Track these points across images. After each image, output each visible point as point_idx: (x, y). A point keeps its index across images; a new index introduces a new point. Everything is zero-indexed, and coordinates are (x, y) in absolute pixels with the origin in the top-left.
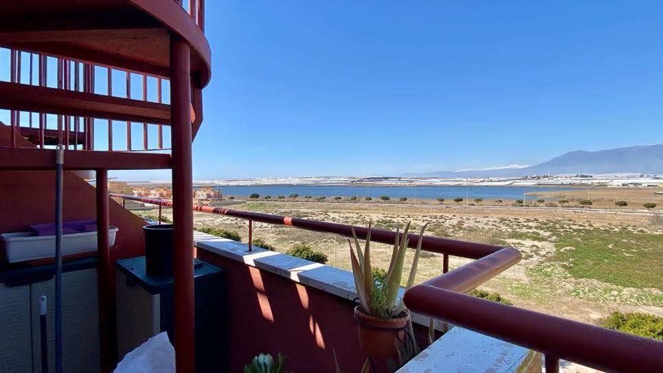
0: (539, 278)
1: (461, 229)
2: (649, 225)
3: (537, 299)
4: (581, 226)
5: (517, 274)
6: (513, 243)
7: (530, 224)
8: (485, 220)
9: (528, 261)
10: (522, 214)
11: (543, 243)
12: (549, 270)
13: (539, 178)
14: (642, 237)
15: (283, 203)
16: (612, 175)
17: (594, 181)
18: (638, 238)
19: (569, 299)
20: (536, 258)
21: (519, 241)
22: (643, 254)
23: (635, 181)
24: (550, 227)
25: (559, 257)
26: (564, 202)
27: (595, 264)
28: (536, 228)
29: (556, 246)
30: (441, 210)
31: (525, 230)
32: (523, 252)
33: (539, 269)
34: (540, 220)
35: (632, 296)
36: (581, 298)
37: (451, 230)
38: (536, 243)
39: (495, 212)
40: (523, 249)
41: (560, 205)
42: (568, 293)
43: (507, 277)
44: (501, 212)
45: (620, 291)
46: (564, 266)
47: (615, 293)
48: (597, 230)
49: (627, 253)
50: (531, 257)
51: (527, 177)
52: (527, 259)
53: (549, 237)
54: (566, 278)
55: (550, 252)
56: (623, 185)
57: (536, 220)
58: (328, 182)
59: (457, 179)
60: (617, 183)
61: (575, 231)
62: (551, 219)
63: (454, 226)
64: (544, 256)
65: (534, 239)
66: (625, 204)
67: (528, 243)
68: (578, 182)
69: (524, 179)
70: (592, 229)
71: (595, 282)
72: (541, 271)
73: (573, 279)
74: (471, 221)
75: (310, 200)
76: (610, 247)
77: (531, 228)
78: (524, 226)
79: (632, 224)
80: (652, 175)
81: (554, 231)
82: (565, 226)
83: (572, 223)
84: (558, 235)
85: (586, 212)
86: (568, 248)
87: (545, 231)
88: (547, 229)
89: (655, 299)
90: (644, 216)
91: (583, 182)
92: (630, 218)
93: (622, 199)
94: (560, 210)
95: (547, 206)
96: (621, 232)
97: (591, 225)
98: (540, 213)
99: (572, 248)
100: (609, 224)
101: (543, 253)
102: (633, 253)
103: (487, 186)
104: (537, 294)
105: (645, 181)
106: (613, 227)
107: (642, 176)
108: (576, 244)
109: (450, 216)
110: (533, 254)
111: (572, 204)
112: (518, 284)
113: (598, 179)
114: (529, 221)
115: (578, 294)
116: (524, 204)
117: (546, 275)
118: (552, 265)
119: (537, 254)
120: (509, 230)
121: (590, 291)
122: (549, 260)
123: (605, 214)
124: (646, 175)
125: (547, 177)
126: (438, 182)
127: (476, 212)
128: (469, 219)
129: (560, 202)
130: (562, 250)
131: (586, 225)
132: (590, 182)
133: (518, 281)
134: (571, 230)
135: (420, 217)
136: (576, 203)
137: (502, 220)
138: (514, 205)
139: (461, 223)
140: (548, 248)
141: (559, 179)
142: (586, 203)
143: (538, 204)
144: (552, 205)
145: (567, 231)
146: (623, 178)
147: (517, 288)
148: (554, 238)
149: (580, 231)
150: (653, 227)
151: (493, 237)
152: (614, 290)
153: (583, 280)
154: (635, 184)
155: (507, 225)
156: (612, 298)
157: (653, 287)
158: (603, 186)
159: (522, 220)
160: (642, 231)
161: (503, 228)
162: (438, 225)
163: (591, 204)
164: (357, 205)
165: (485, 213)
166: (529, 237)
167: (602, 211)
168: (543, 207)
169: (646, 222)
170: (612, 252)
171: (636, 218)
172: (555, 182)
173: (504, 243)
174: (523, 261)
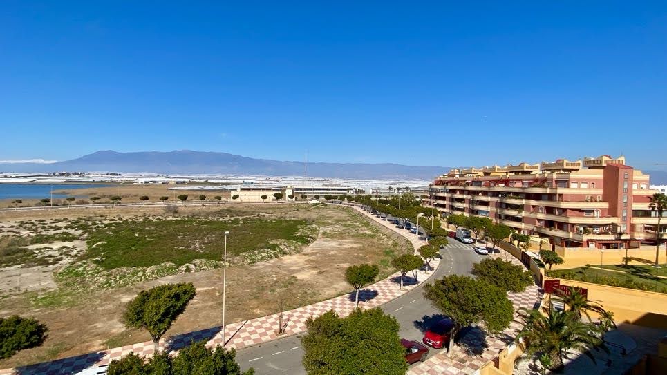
0: (69, 280)
2: (164, 214)
3: (68, 303)
4: (112, 220)
5: (43, 283)
6: (37, 249)
7: (59, 224)
9: (57, 265)
10: (49, 216)
11: (75, 242)
12: (81, 269)
13: (68, 175)
14: (161, 224)
16: (137, 174)
17: (123, 179)
18: (156, 225)
19: (102, 292)
20: (66, 260)
21: (47, 245)
22: (159, 237)
23: (154, 179)
24: (81, 225)
25: (91, 253)
26: (96, 199)
27: (125, 253)
29: (88, 243)
31: (52, 232)
32: (50, 256)
33: (70, 271)
34: (71, 219)
35: (153, 273)
36: (113, 287)
38: (67, 244)
39: (12, 215)
40: (51, 253)
41: (92, 202)
42: (101, 287)
43: (29, 290)
44: (21, 215)
45: (144, 271)
46: (97, 262)
47: (140, 274)
48: (126, 222)
49: (149, 238)
50: (61, 259)
51: (54, 174)
52: (55, 263)
53: (80, 235)
54: (98, 273)
55: (81, 251)
56: (146, 182)
57: (66, 220)
60: (141, 181)
61: (106, 225)
62: (82, 216)
64: (76, 256)
65: (64, 240)
66: (146, 198)
67: (57, 245)
68: (109, 180)
69: (50, 176)
70: (121, 222)
71: (124, 269)
73: (106, 272)
76: (136, 235)
77: (59, 228)
78: (51, 227)
79: (152, 213)
80: (165, 175)
81: (85, 228)
82: (97, 222)
83: (104, 218)
84: (90, 232)
85: (116, 207)
86: (100, 243)
87: (76, 230)
88: (79, 228)
89: (168, 270)
90: (160, 207)
91: (113, 180)
92: (151, 209)
93: (145, 194)
94: (92, 207)
95: (77, 203)
96: (144, 222)
98: (70, 212)
99: (104, 242)
100: (136, 216)
101: (74, 252)
102: (153, 237)
104: (68, 297)
105: (162, 179)
106: (138, 218)
107: (158, 176)
108: (108, 238)
110: (63, 256)
111: (103, 200)
112: (45, 294)
113: (126, 177)
114: (57, 221)
115: (110, 285)
116: (51, 203)
117: (78, 275)
118: (84, 263)
119: (68, 255)
120: (31, 234)
121: (120, 279)
122: (81, 258)
123: (132, 208)
124: (161, 175)
125: (78, 174)
129: (92, 199)
130: (94, 246)
131: (116, 218)
132: (119, 179)
133: (44, 290)
134: (103, 226)
136: (108, 200)
137: (22, 224)
138: (38, 205)
140: (79, 246)
141: (91, 176)
142: (116, 199)
143: (68, 202)
144: (83, 203)
145: (98, 227)
146: (145, 177)
147: (44, 298)
148: (86, 235)
149: (110, 225)
150: (167, 215)
151: (9, 245)
152: (139, 271)
153: (115, 270)
154: (154, 182)
155: (30, 229)
156: (139, 279)
157: (167, 261)
158: (130, 183)
159: (48, 221)
160: (159, 219)
161: (24, 233)
163: (120, 199)
166: (57, 239)
167: (130, 205)
168: (73, 205)
169: (161, 211)
170: (138, 239)
171: (155, 209)
172: (84, 179)
173: (26, 250)
174: (51, 266)
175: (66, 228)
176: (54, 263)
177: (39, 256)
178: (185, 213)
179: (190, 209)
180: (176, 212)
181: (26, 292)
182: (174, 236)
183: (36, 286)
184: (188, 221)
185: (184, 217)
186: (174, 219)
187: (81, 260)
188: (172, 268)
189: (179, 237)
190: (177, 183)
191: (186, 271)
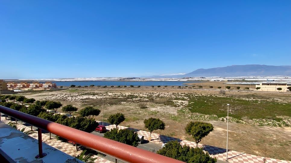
0: (181, 113)
1: (159, 97)
2: (219, 94)
4: (198, 95)
5: (174, 113)
6: (175, 102)
8: (167, 94)
9: (178, 108)
10: (180, 92)
11: (185, 101)
12: (184, 110)
13: (188, 78)
14: (217, 98)
15: (87, 89)
16: (212, 77)
17: (206, 79)
18: (214, 98)
20: (182, 106)
21: (177, 101)
22: (214, 104)
25: (189, 106)
26: (194, 87)
27: (199, 108)
29: (189, 102)
30: (153, 91)
31: (180, 97)
32: (178, 104)
33: (181, 111)
34: (186, 93)
35: (208, 118)
36: (193, 119)
37: (155, 98)
39: (171, 91)
40: (178, 103)
42: (189, 118)
44: (173, 91)
45: (204, 116)
46: (189, 109)
48: (203, 96)
49: (210, 103)
50: (180, 106)
51: (184, 78)
53: (187, 99)
54: (189, 113)
55: (186, 104)
56: (214, 81)
57: (184, 93)
58: (110, 79)
59: (161, 79)
60: (212, 80)
61: (196, 97)
62: (189, 92)
63: (156, 96)
64: (184, 106)
65: (182, 100)
66: (212, 87)
67: (180, 101)
68: (201, 80)
71: (198, 113)
73: (191, 113)
74: (163, 94)
75: (100, 87)
76: (205, 102)
77: (182, 96)
78: (180, 95)
79: (214, 94)
80: (223, 77)
81: (189, 97)
82: (193, 95)
83: (196, 94)
84: (190, 98)
85: (201, 90)
86: (192, 103)
87: (186, 97)
89: (214, 118)
90: (217, 91)
91: (202, 80)
93: (212, 85)
94: (193, 89)
96: (210, 97)
97: (201, 95)
98: (186, 90)
99: (193, 103)
100: (207, 94)
102: (212, 103)
103: (171, 81)
104: (179, 119)
105: (221, 79)
107: (220, 78)
108: (195, 101)
109: (156, 92)
113: (207, 79)
114: (182, 93)
115: (192, 118)
116: (181, 87)
117: (183, 112)
118: (186, 109)
119: (182, 105)
120: (175, 97)
121: (196, 117)
125: (191, 78)
126: (154, 80)
127: (165, 91)
128: (162, 94)
129: (193, 87)
130: (190, 103)
131: (200, 94)
132: (204, 80)
133: (174, 115)
135: (145, 93)
136: (198, 87)
138: (178, 88)
139: (159, 95)
140: (186, 103)
142: (201, 87)
143: (186, 87)
144: (190, 88)
145: (193, 97)
146: (215, 78)
147: (173, 117)
148: (189, 99)
149: (197, 97)
150: (220, 95)
151: (169, 99)
153: (194, 113)
154: (218, 80)
155: (175, 95)
156: (202, 119)
157: (214, 114)
158: (208, 81)
159: (180, 93)
160: (216, 96)
161: (173, 96)
162: (151, 96)
164: (121, 89)
165: (168, 91)
166: (180, 99)
167: (206, 90)
168: (187, 89)
169: (218, 93)
170: (205, 103)
171: (215, 92)
172: (193, 79)
173: (172, 102)
174: (177, 108)
175: (184, 96)
176: (178, 107)
177: (175, 104)
178: (229, 95)
179: (231, 93)
180: (224, 94)
181: (170, 114)
182: (221, 105)
183: (172, 113)
184: (229, 98)
185: (227, 97)
186: (223, 97)
187: (186, 107)
188: (216, 118)
189: (223, 105)
190: (228, 81)
191: (222, 120)
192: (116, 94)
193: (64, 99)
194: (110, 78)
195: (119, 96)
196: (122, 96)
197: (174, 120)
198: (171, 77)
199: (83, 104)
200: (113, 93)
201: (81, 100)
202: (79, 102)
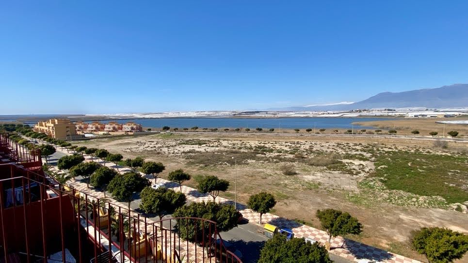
0: (366, 189)
1: (312, 152)
2: (433, 147)
3: (366, 205)
4: (390, 148)
5: (352, 187)
6: (347, 163)
7: (357, 147)
8: (327, 145)
10: (351, 141)
11: (367, 162)
12: (372, 183)
13: (360, 111)
14: (430, 158)
15: (186, 133)
16: (408, 109)
17: (396, 113)
18: (426, 157)
19: (386, 204)
20: (363, 174)
21: (351, 161)
22: (430, 170)
23: (423, 113)
24: (370, 150)
25: (377, 173)
26: (379, 131)
27: (401, 179)
28: (361, 151)
29: (375, 164)
30: (297, 138)
31: (354, 153)
32: (354, 169)
34: (363, 144)
35: (425, 202)
36: (393, 204)
37: (305, 153)
38: (362, 162)
39: (334, 139)
40: (354, 167)
41: (376, 133)
42: (385, 200)
43: (345, 189)
44: (337, 138)
45: (418, 198)
46: (381, 181)
47: (414, 199)
48: (400, 151)
49: (420, 169)
50: (360, 173)
51: (352, 111)
52: (357, 175)
53: (370, 158)
54: (383, 190)
55: (371, 169)
56: (415, 116)
57: (360, 144)
58: (217, 115)
59: (306, 112)
60: (411, 115)
61: (386, 152)
62: (370, 142)
63: (307, 150)
64: (368, 172)
65: (361, 159)
66: (417, 133)
67: (357, 162)
68: (386, 114)
69: (350, 112)
70: (397, 151)
71: (402, 192)
72: (366, 184)
73: (388, 191)
74: (318, 146)
75: (206, 131)
76: (409, 164)
77: (358, 151)
78: (353, 149)
79: (422, 146)
80: (433, 109)
81: (373, 153)
82: (380, 149)
83: (384, 146)
84: (376, 157)
85: (392, 137)
86: (383, 166)
87: (367, 153)
88: (369, 152)
89: (439, 204)
90: (429, 141)
91: (389, 114)
92: (420, 142)
93: (415, 128)
94: (376, 136)
95: (367, 133)
96: (415, 153)
97: (396, 148)
98: (362, 139)
99: (386, 166)
100: (408, 147)
101: (367, 170)
102: (424, 169)
103: (326, 117)
104: (366, 201)
105: (430, 113)
106: (410, 149)
107: (427, 110)
108: (388, 163)
109: (303, 141)
110: (360, 171)
111: (384, 131)
112: (353, 194)
113: (399, 112)
114: (356, 145)
115: (391, 201)
116: (352, 132)
117: (371, 187)
119: (363, 171)
120: (343, 152)
121: (399, 199)
122: (372, 175)
123: (405, 139)
124: (429, 109)
125: (366, 110)
126: (293, 114)
127: (320, 139)
128: (316, 144)
129: (376, 131)
130: (379, 168)
131: (393, 147)
132: (393, 114)
133: (352, 191)
134: (384, 152)
135: (284, 143)
136: (387, 132)
137: (339, 144)
138: (345, 133)
139: (311, 147)
140: (369, 166)
141: (374, 112)
142: (393, 132)
143: (361, 132)
144: (370, 133)
145: (381, 153)
146: (415, 111)
147: (352, 197)
148: (373, 158)
149: (389, 152)
150: (435, 149)
151: (333, 158)
152: (413, 197)
153: (394, 191)
154: (423, 116)
155: (342, 149)
156: (413, 203)
157: (438, 195)
158: (402, 117)
159: (351, 144)
160: (428, 152)
161: (340, 151)
162: (296, 149)
163: (396, 132)
164: (239, 134)
165: (327, 139)
166: (357, 158)
167: (403, 137)
168: (364, 135)
169: (431, 145)
170: (411, 168)
171: (425, 142)
172: (370, 114)
173: (341, 162)
174: (355, 176)
177: (348, 168)
178: (455, 149)
179: (460, 145)
180: (445, 147)
181: (343, 190)
182: (444, 172)
183: (347, 187)
184: (458, 159)
185: (453, 153)
186: (444, 154)
187: (372, 177)
188: (443, 203)
189: (450, 174)
190: (446, 116)
191: (457, 209)
192: (234, 144)
193: (158, 151)
194: (217, 112)
195: (240, 148)
196: (246, 148)
197: (355, 202)
198: (326, 109)
199: (188, 161)
200: (230, 142)
201: (183, 154)
202: (181, 157)
